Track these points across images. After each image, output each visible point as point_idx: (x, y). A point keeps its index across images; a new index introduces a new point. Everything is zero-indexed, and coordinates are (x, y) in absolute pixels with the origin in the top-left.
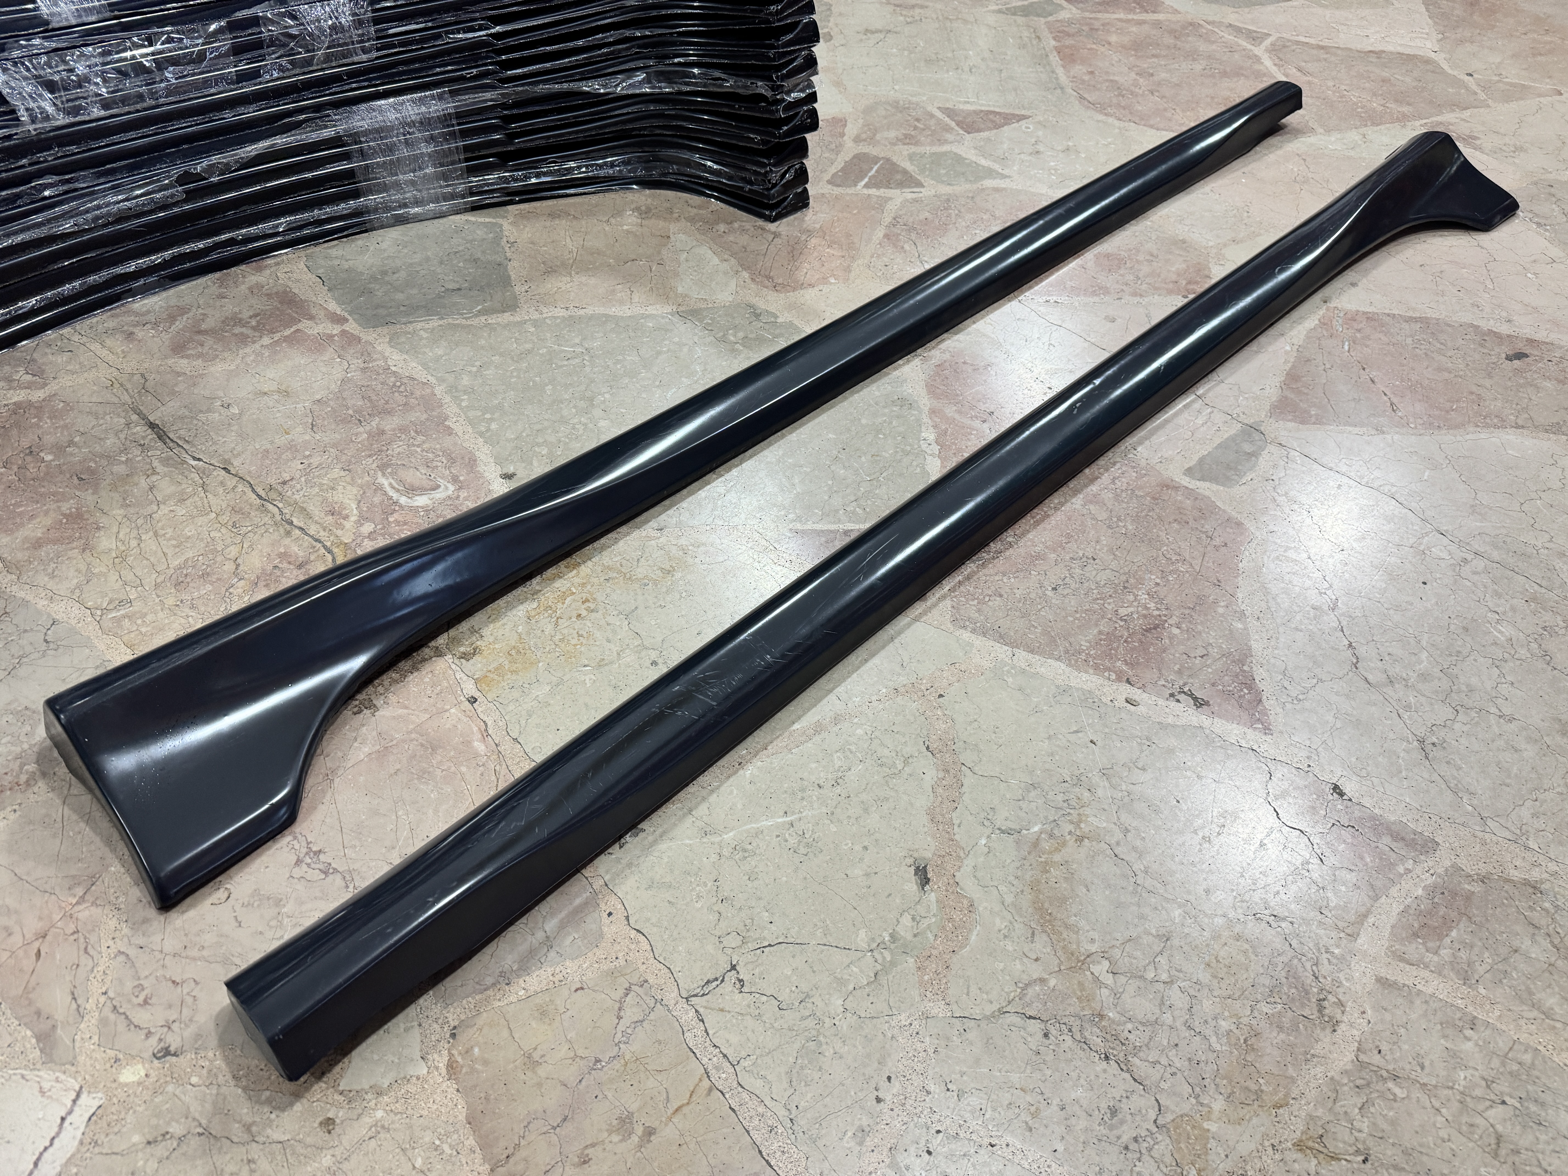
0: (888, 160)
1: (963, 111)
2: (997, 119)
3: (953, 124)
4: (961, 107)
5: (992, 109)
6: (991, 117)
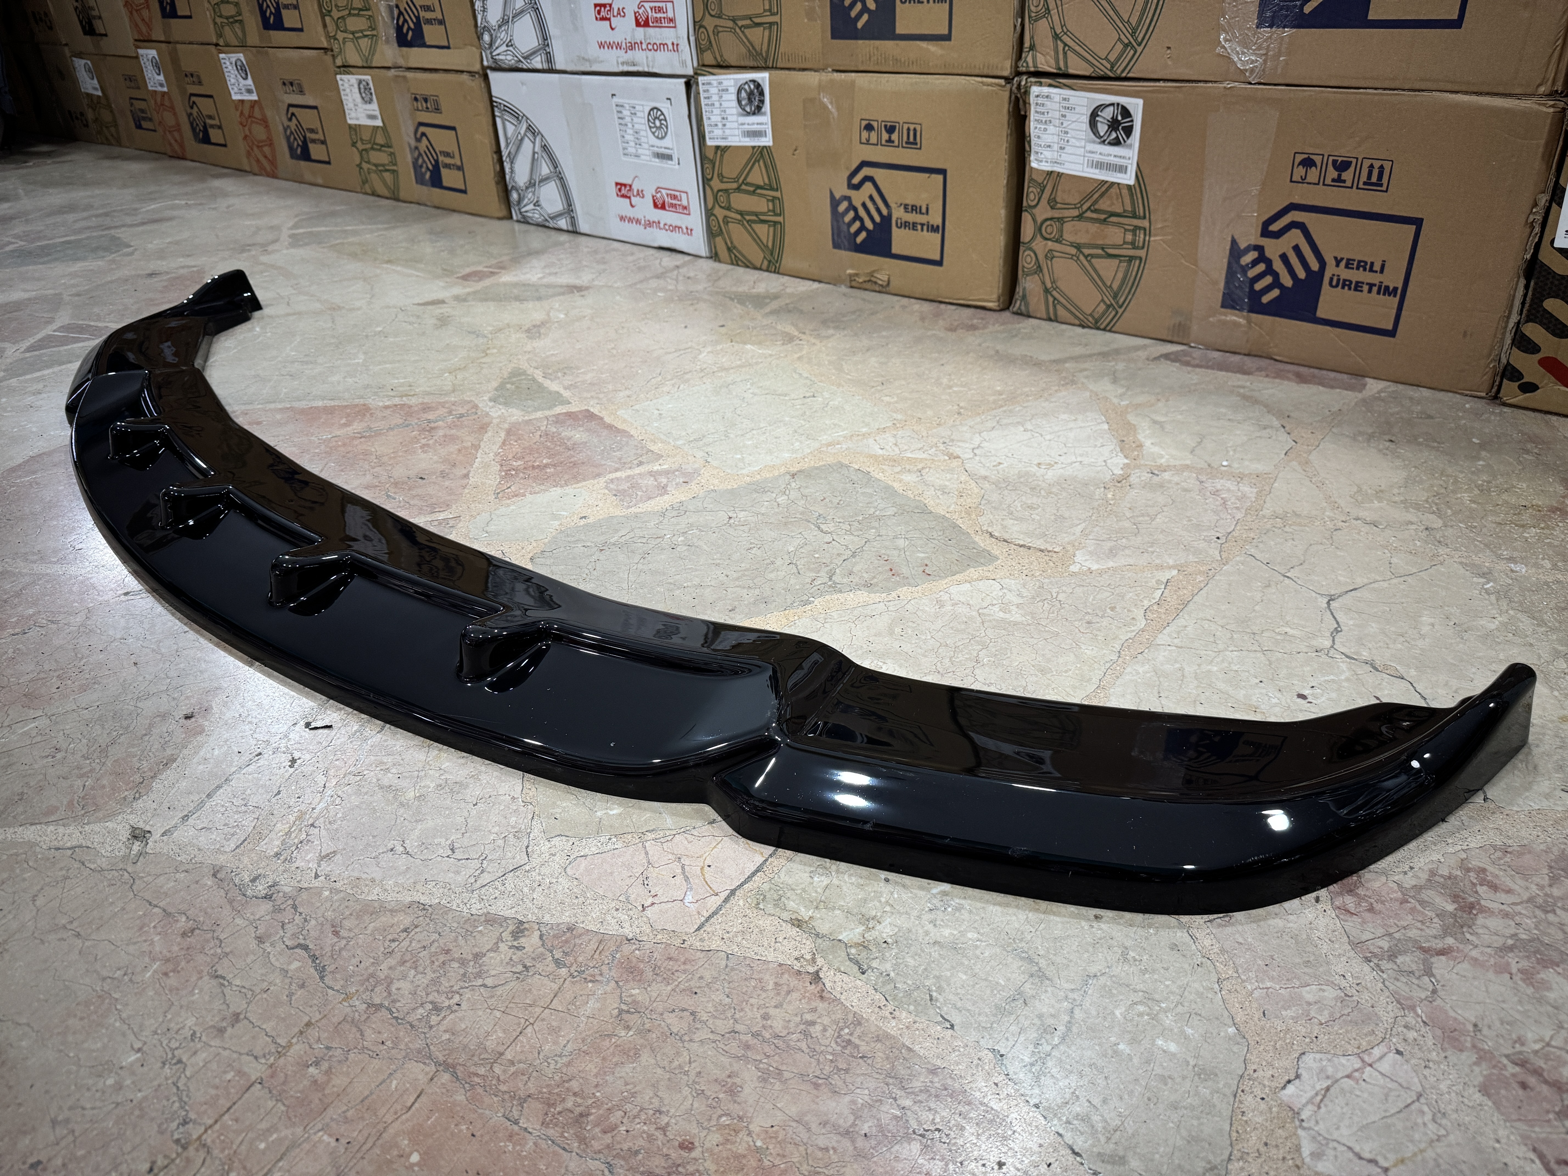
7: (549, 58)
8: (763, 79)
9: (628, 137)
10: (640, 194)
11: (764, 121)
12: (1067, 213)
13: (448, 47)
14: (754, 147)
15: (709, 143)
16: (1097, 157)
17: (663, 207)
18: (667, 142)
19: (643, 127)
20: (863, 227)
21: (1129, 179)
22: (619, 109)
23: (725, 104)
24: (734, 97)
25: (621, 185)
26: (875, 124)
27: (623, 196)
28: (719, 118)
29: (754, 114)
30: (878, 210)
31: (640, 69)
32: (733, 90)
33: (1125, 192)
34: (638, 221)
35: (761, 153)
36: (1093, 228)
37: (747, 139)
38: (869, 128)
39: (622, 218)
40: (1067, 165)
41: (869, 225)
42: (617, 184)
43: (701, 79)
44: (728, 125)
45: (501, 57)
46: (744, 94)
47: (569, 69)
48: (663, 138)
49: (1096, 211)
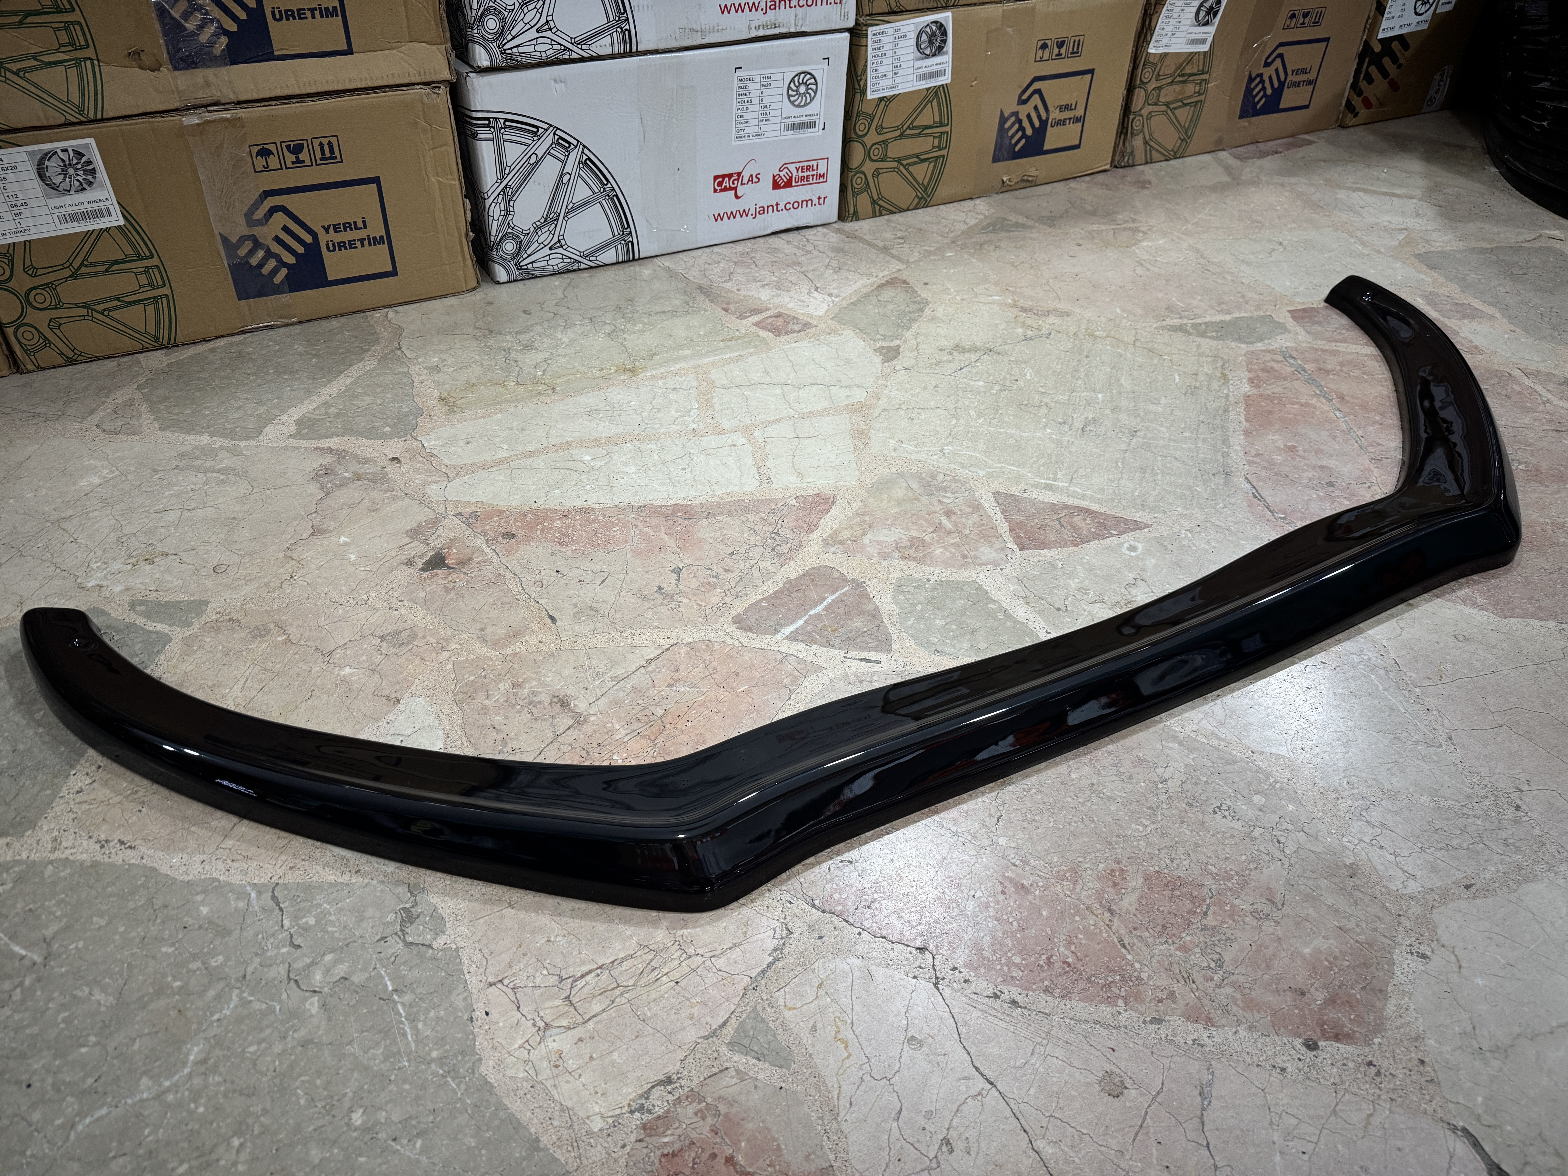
0: (859, 585)
1: (1033, 503)
2: (1085, 525)
3: (1004, 527)
4: (1035, 494)
5: (1084, 504)
6: (1077, 519)
7: (627, 37)
8: (946, 18)
9: (746, 116)
10: (754, 179)
11: (945, 61)
12: (1164, 82)
13: (349, 52)
14: (928, 89)
15: (870, 96)
16: (1193, 36)
17: (788, 184)
18: (813, 108)
19: (779, 98)
20: (1024, 135)
21: (1205, 48)
22: (742, 84)
23: (899, 52)
24: (913, 42)
25: (723, 177)
26: (1049, 42)
27: (726, 189)
28: (891, 67)
29: (934, 55)
30: (1039, 117)
31: (784, 30)
32: (913, 36)
33: (1202, 57)
34: (745, 213)
35: (936, 93)
36: (1177, 88)
37: (923, 82)
38: (1044, 46)
39: (718, 218)
40: (1173, 46)
41: (1029, 132)
42: (716, 178)
43: (870, 29)
44: (901, 72)
45: (521, 50)
46: (924, 37)
47: (662, 46)
48: (806, 104)
49: (1182, 75)
